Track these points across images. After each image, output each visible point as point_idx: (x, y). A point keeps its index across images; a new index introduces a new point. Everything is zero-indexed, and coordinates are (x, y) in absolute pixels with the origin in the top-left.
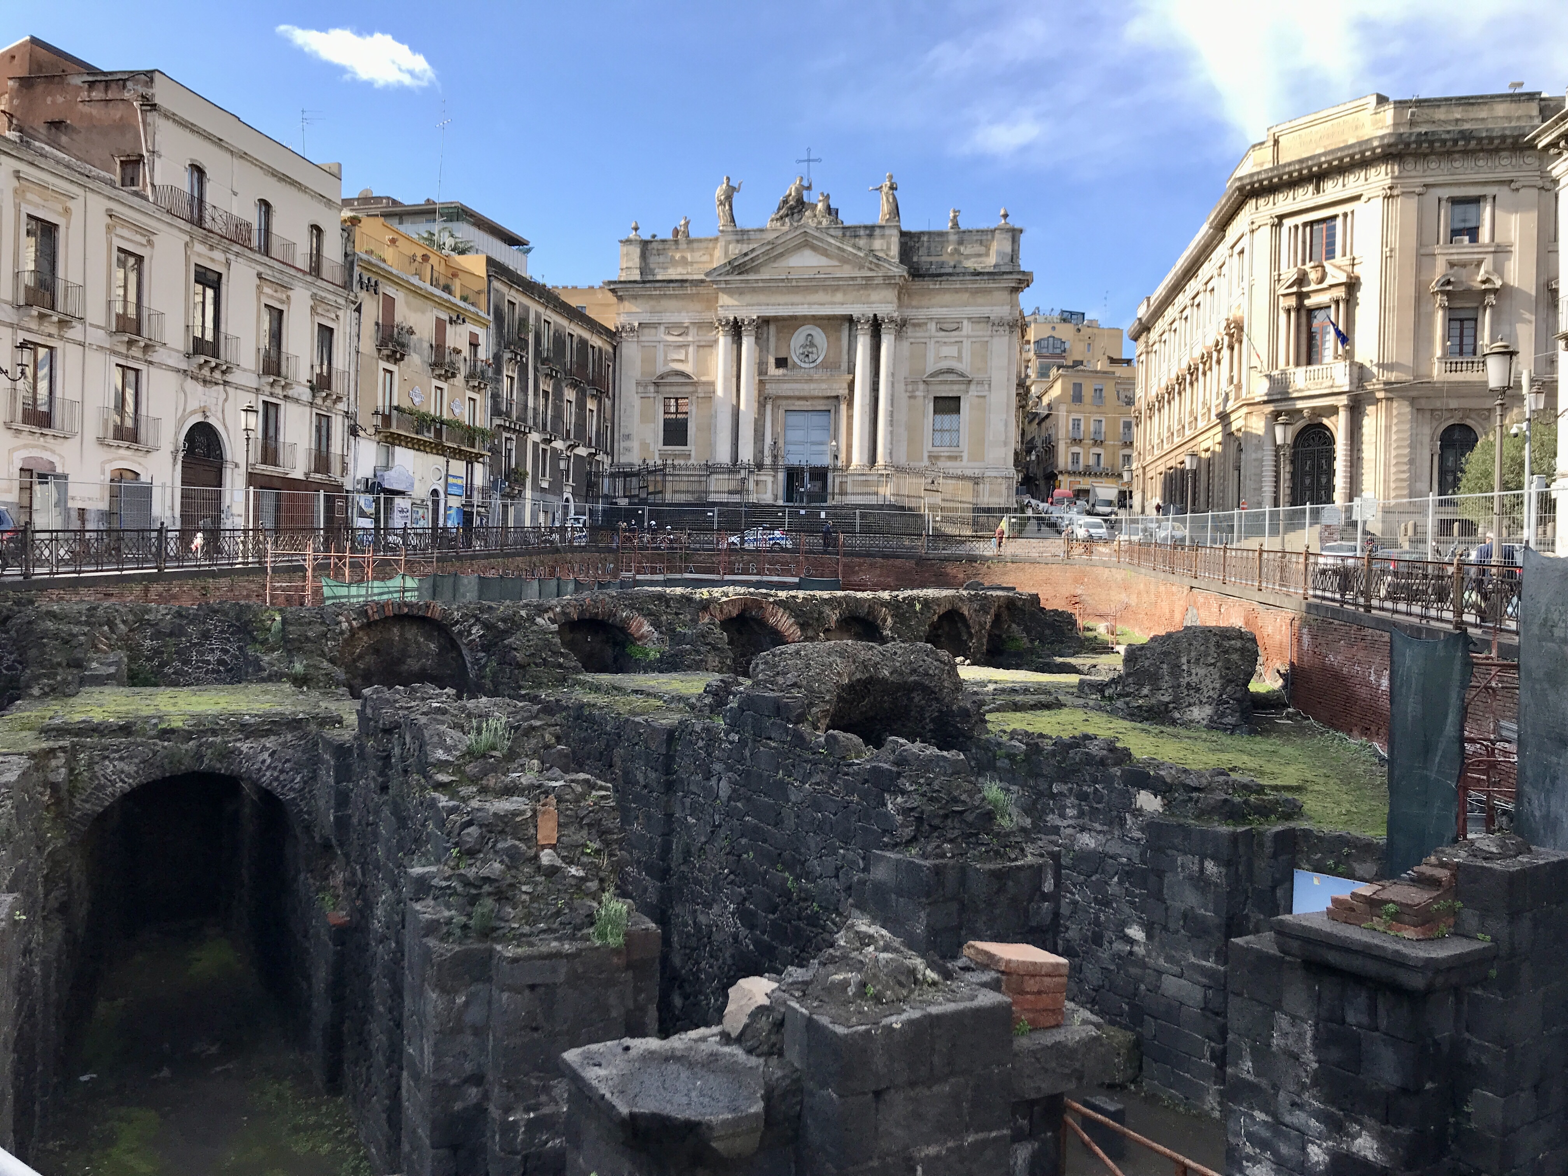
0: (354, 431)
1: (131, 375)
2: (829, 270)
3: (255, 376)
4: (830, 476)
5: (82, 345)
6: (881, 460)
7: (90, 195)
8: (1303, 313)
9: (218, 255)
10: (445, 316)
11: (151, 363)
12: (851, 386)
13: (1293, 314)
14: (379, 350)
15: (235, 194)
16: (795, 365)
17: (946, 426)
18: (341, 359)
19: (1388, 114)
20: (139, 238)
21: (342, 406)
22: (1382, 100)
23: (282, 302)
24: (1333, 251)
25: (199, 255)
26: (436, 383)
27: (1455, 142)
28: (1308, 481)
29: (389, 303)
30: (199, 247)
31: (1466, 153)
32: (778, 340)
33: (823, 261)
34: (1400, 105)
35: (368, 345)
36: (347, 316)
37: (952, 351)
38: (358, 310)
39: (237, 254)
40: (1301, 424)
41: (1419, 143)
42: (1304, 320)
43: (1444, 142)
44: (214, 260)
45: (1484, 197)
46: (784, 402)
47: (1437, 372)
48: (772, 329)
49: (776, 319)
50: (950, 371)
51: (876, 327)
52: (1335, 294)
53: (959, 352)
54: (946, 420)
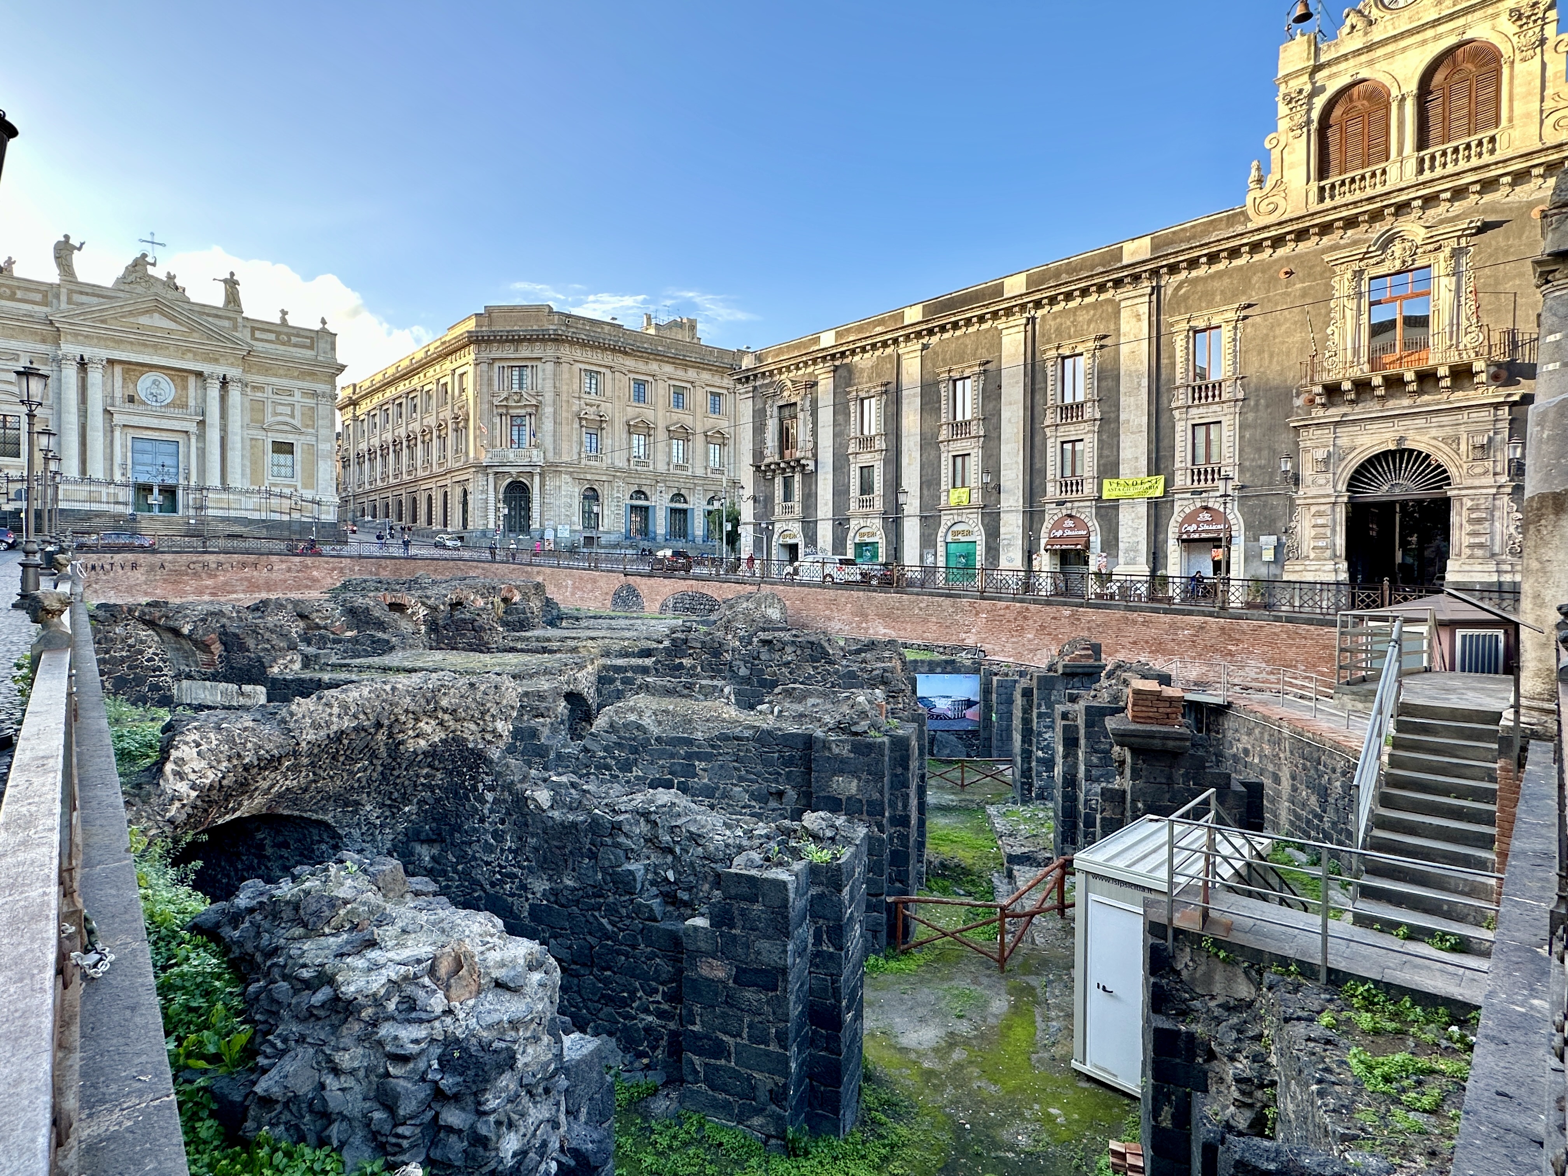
2: (178, 333)
4: (180, 493)
8: (508, 417)
12: (201, 425)
13: (503, 417)
16: (143, 403)
17: (282, 462)
19: (554, 318)
24: (525, 386)
27: (589, 341)
28: (513, 513)
31: (594, 348)
32: (124, 379)
33: (173, 325)
34: (560, 313)
37: (286, 410)
40: (510, 481)
41: (570, 337)
42: (509, 421)
43: (582, 339)
45: (600, 372)
46: (131, 430)
48: (118, 369)
49: (122, 362)
50: (286, 424)
51: (224, 383)
52: (529, 410)
53: (293, 411)
54: (283, 458)
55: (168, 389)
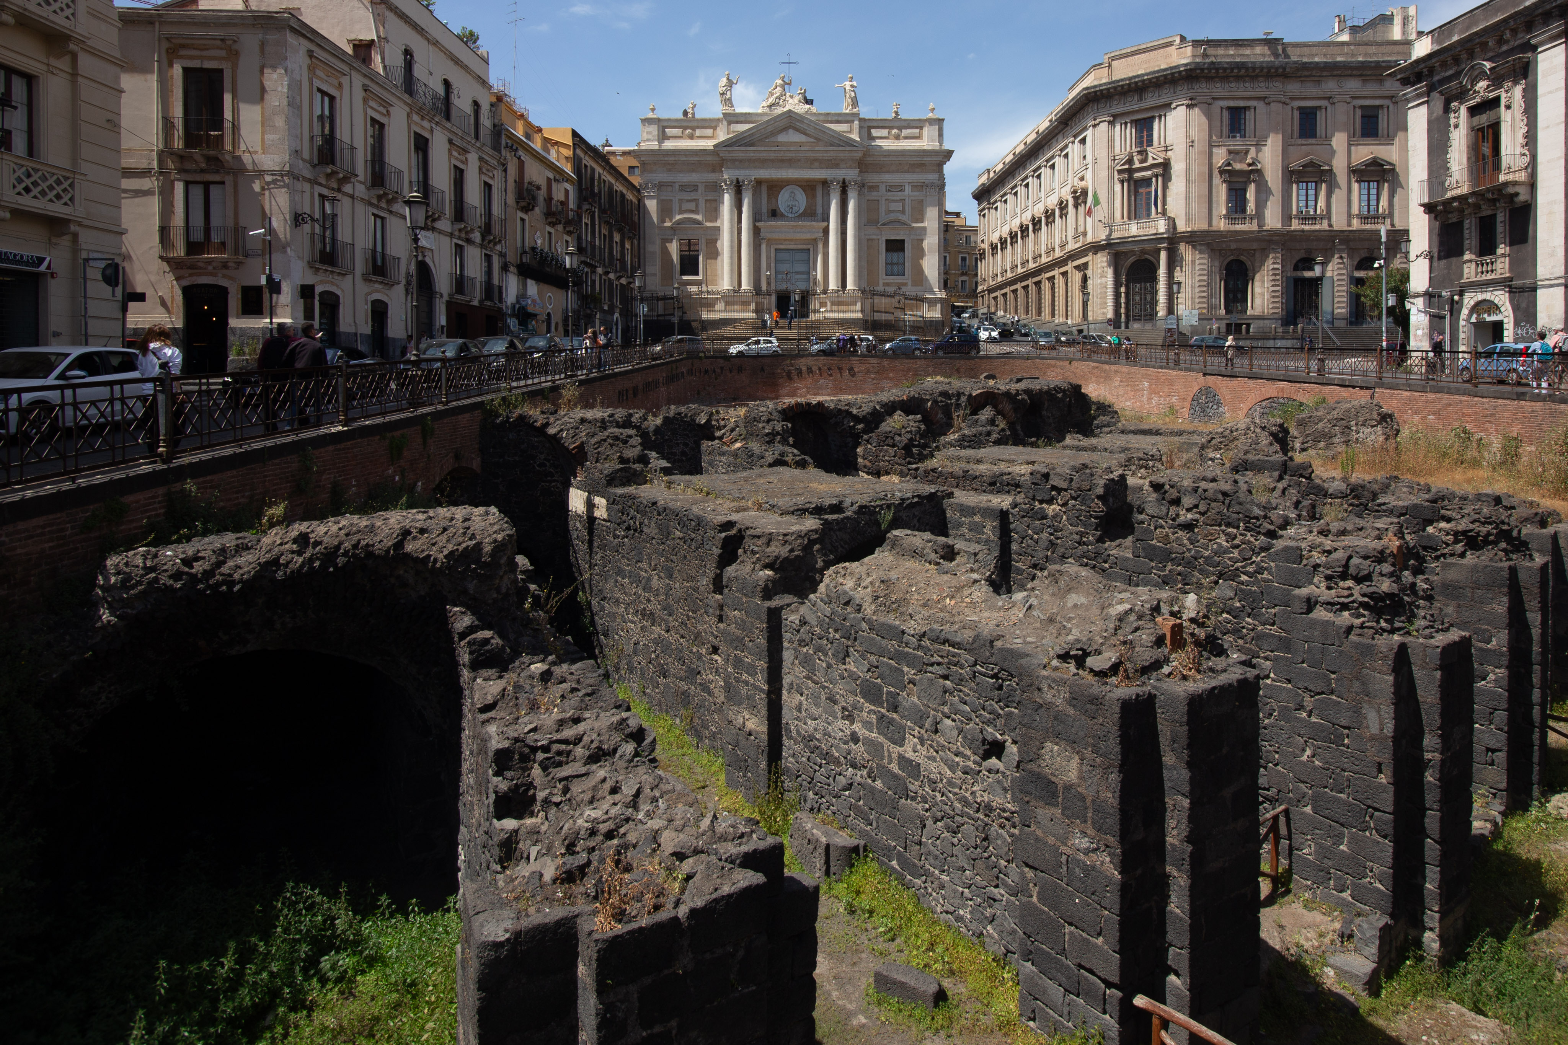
0: (505, 268)
1: (379, 222)
2: (808, 145)
3: (449, 223)
4: (812, 297)
5: (352, 197)
6: (850, 286)
7: (354, 73)
8: (1132, 183)
9: (426, 124)
10: (551, 176)
11: (391, 212)
12: (826, 231)
13: (1125, 184)
14: (517, 203)
15: (431, 74)
16: (783, 215)
17: (893, 260)
18: (496, 210)
19: (1189, 50)
20: (381, 109)
21: (498, 247)
22: (1183, 39)
23: (463, 162)
24: (1152, 141)
25: (416, 123)
26: (548, 229)
27: (1232, 70)
28: (1137, 298)
29: (521, 164)
30: (416, 118)
31: (1238, 78)
32: (769, 196)
33: (802, 136)
34: (1196, 43)
35: (511, 199)
36: (498, 174)
37: (898, 206)
38: (505, 171)
39: (437, 123)
40: (1132, 259)
41: (1209, 69)
42: (1132, 188)
43: (1225, 69)
44: (423, 127)
45: (1249, 108)
46: (775, 243)
47: (1221, 225)
49: (766, 181)
51: (844, 185)
52: (1155, 171)
53: (903, 207)
54: (895, 256)
55: (801, 200)
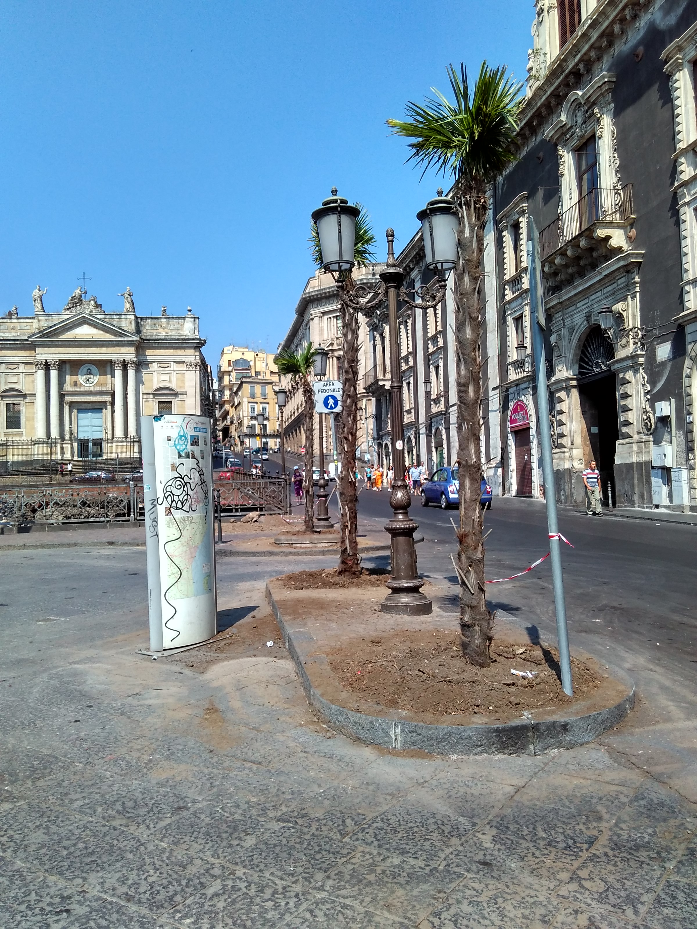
2: (98, 336)
6: (131, 433)
12: (113, 396)
32: (71, 373)
37: (166, 377)
42: (335, 362)
46: (76, 405)
48: (68, 366)
49: (70, 361)
50: (166, 388)
51: (125, 366)
53: (170, 378)
